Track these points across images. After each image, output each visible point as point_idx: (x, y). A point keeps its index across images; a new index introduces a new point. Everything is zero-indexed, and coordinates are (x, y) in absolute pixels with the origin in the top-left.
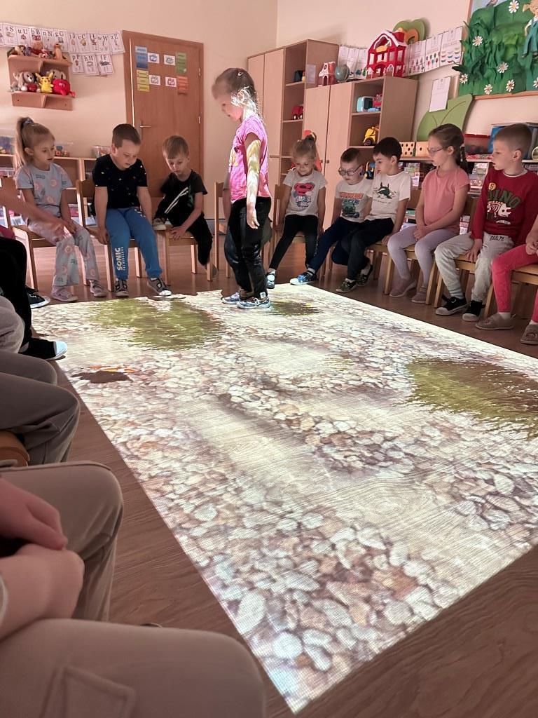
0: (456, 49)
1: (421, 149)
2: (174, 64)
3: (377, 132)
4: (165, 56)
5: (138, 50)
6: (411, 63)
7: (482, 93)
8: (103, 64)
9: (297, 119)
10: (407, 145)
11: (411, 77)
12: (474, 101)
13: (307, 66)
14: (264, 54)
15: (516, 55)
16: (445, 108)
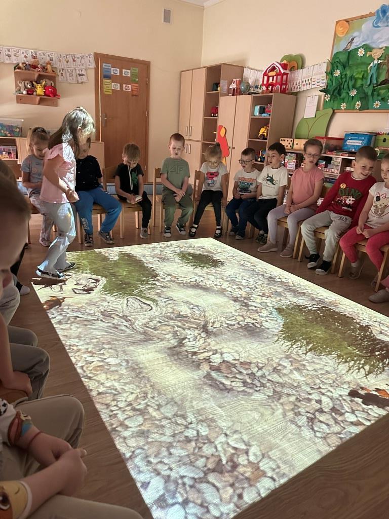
0: (323, 77)
1: (297, 144)
2: (129, 76)
3: (268, 130)
4: (123, 70)
5: (105, 66)
6: (292, 84)
7: (339, 109)
8: (80, 75)
9: (214, 116)
10: (288, 141)
11: (292, 94)
12: (334, 113)
13: (222, 81)
14: (192, 70)
15: (362, 85)
16: (314, 116)
